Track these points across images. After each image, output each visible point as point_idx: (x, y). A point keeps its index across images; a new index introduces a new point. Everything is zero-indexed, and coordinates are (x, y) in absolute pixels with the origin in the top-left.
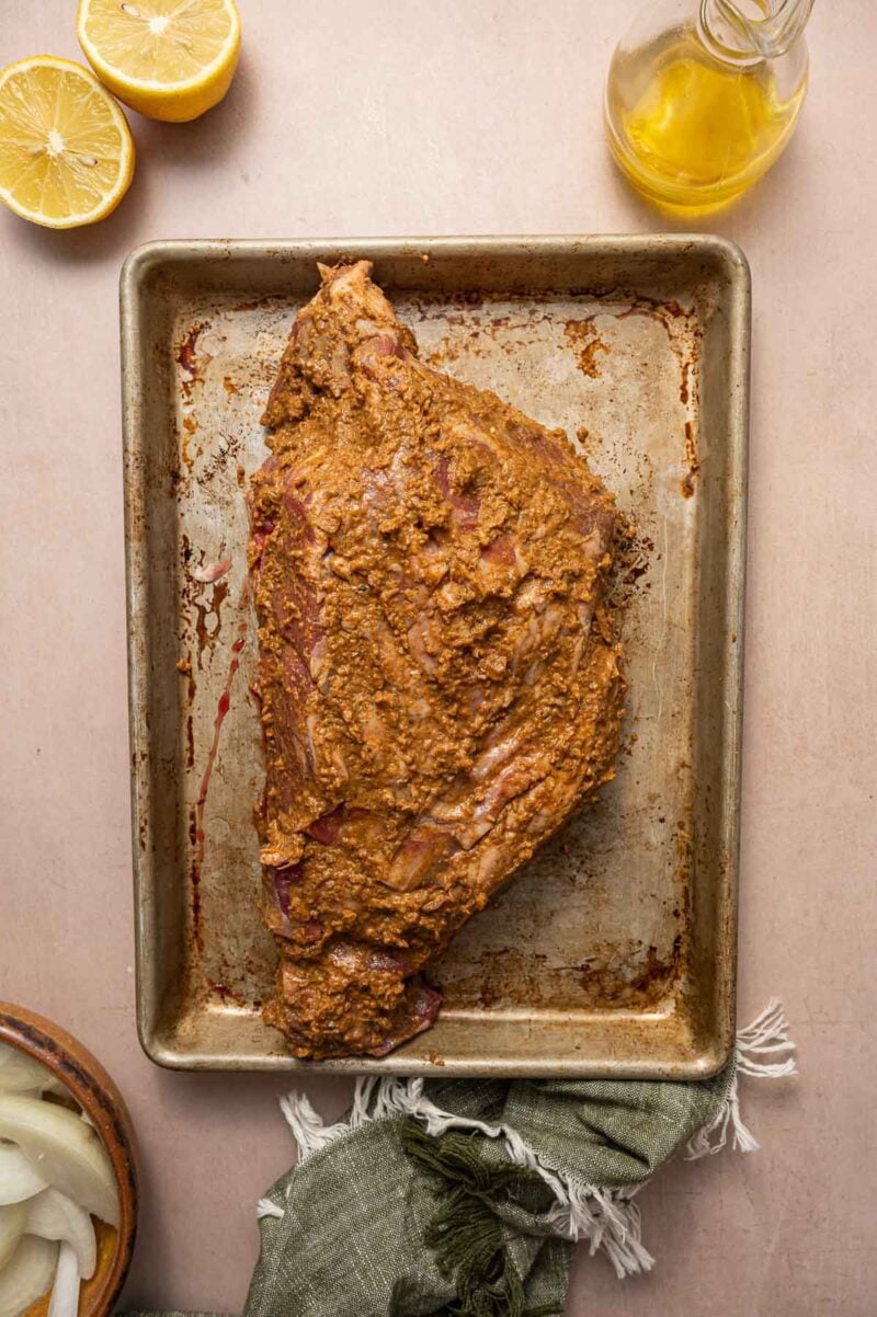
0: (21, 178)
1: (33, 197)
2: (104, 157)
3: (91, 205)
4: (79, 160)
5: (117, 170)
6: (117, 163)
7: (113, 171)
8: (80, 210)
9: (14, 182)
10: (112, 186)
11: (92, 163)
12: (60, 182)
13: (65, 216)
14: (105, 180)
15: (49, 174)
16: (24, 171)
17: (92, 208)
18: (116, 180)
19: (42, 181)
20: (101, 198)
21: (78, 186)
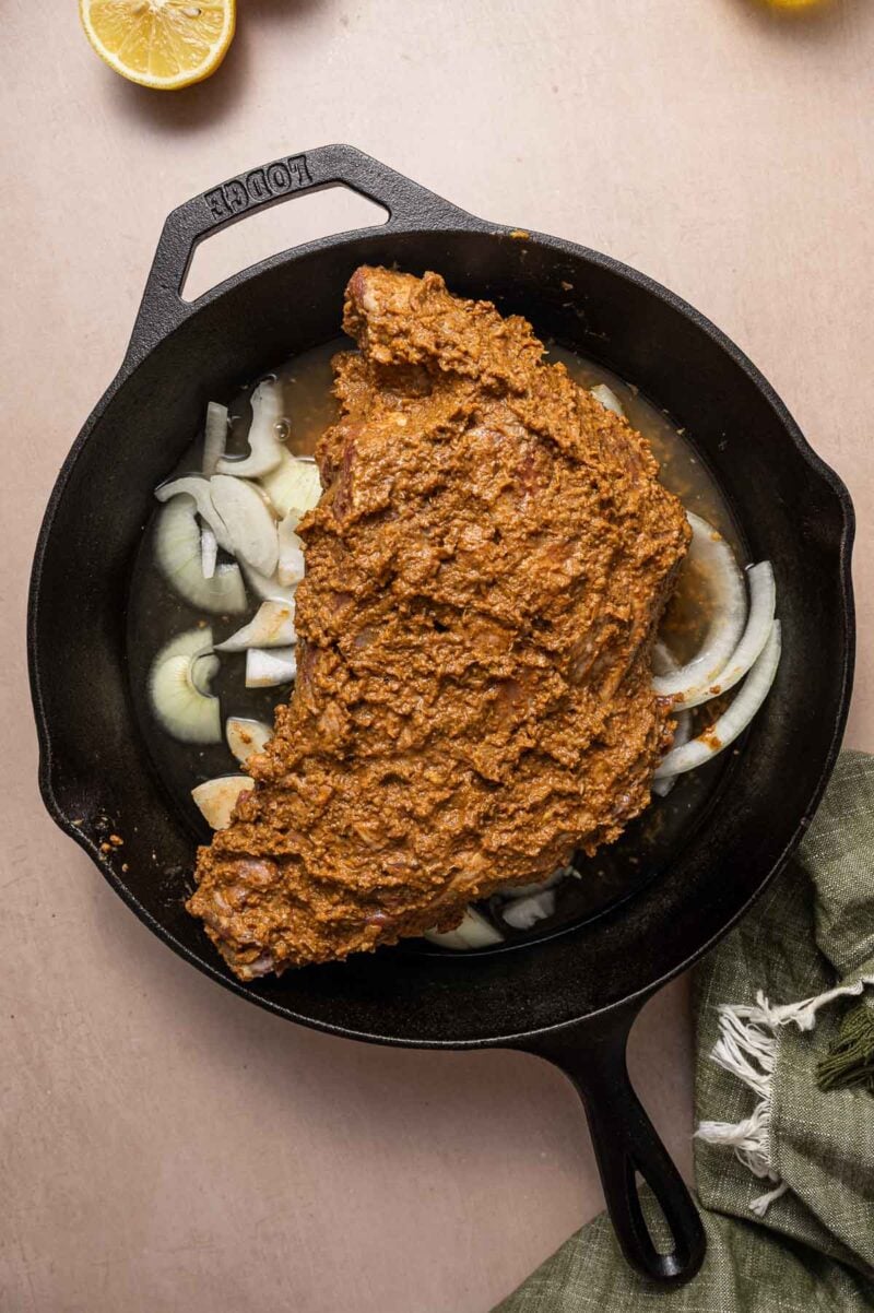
0: (127, 38)
1: (140, 57)
2: (207, 5)
3: (199, 58)
4: (182, 12)
5: (222, 19)
6: (220, 10)
7: (217, 20)
8: (188, 65)
9: (119, 44)
10: (218, 35)
11: (196, 13)
12: (166, 38)
13: (174, 74)
14: (211, 29)
15: (154, 31)
16: (129, 31)
17: (200, 62)
18: (221, 28)
19: (148, 40)
20: (208, 50)
21: (185, 39)
